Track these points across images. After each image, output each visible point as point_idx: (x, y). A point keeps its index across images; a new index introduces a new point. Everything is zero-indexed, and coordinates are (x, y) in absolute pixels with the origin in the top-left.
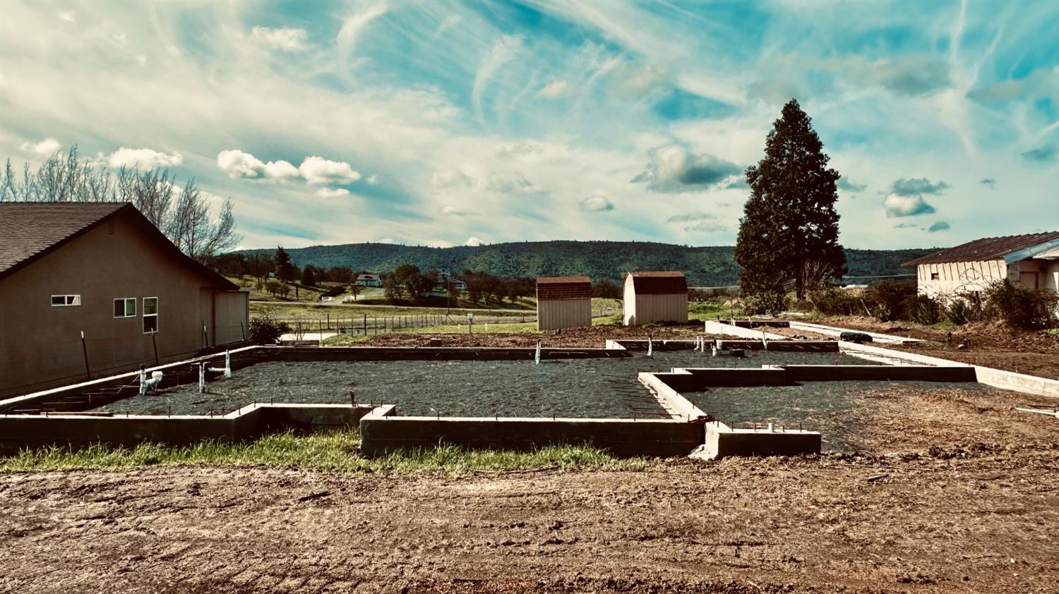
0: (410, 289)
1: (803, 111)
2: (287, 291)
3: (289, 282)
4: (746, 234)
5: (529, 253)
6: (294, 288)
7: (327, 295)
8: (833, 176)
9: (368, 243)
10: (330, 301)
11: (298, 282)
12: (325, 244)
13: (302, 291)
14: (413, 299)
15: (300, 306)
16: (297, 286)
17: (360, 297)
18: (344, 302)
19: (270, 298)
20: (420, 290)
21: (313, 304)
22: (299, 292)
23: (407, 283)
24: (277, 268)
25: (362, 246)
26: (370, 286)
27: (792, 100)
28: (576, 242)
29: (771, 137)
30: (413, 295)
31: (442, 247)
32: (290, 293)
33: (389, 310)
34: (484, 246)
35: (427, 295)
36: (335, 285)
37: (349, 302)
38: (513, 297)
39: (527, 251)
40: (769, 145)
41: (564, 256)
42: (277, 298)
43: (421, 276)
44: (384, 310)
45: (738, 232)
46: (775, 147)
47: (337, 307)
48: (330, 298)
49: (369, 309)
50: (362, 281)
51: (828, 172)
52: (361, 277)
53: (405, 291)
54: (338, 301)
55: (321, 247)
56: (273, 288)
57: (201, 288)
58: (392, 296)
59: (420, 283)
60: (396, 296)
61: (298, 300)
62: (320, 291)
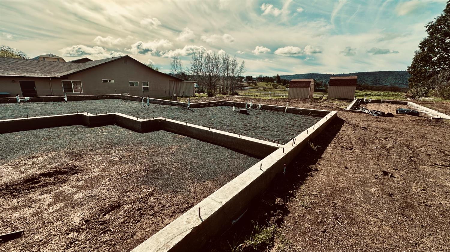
3: (279, 84)
5: (368, 76)
7: (288, 88)
13: (281, 86)
19: (272, 88)
21: (283, 90)
24: (276, 80)
32: (278, 87)
34: (351, 73)
42: (274, 88)
55: (297, 75)
61: (279, 89)
62: (286, 87)
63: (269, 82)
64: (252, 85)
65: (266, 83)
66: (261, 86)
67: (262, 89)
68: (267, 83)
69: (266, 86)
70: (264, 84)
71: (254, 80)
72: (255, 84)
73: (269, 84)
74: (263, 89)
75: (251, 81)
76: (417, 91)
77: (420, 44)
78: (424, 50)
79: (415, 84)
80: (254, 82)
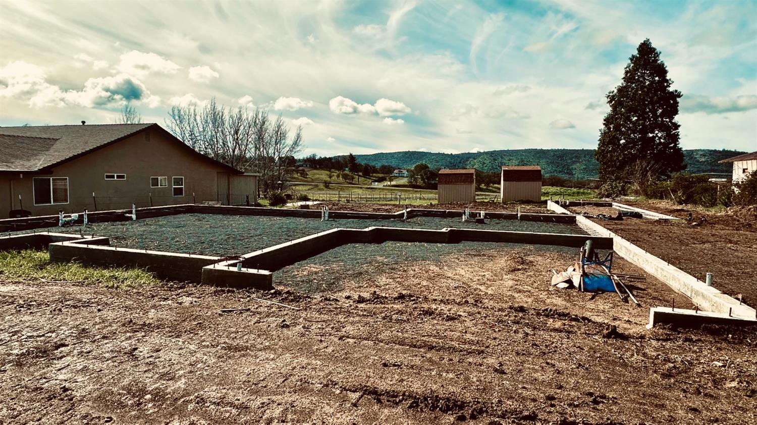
0: (423, 179)
1: (654, 47)
2: (353, 178)
3: (356, 174)
4: (603, 140)
5: (509, 157)
6: (357, 177)
7: (376, 181)
8: (676, 95)
9: (409, 151)
10: (376, 185)
11: (361, 174)
12: (384, 152)
13: (361, 179)
14: (424, 185)
15: (358, 188)
16: (359, 176)
17: (393, 183)
18: (384, 186)
19: (343, 182)
20: (428, 178)
21: (366, 186)
22: (360, 179)
23: (421, 175)
24: (349, 165)
25: (406, 153)
26: (401, 177)
27: (645, 39)
28: (542, 149)
29: (628, 69)
30: (424, 182)
31: (453, 153)
32: (355, 180)
33: (409, 191)
34: (480, 153)
35: (433, 182)
36: (381, 175)
37: (386, 186)
38: (487, 184)
39: (508, 156)
40: (626, 75)
41: (533, 159)
42: (348, 182)
43: (429, 171)
44: (406, 191)
45: (598, 139)
46: (630, 76)
47: (380, 189)
48: (376, 183)
49: (397, 190)
50: (397, 173)
51: (672, 93)
52: (396, 171)
53: (420, 180)
54: (381, 185)
55: (382, 153)
56: (345, 177)
57: (217, 172)
58: (411, 182)
59: (428, 175)
60: (414, 183)
61: (359, 184)
62: (372, 179)
63: (333, 170)
64: (296, 176)
65: (328, 172)
66: (316, 179)
67: (321, 186)
68: (330, 171)
69: (329, 179)
70: (323, 175)
71: (299, 166)
72: (304, 174)
73: (335, 174)
74: (324, 186)
75: (294, 168)
76: (612, 188)
77: (605, 120)
78: (609, 129)
79: (608, 177)
80: (300, 170)
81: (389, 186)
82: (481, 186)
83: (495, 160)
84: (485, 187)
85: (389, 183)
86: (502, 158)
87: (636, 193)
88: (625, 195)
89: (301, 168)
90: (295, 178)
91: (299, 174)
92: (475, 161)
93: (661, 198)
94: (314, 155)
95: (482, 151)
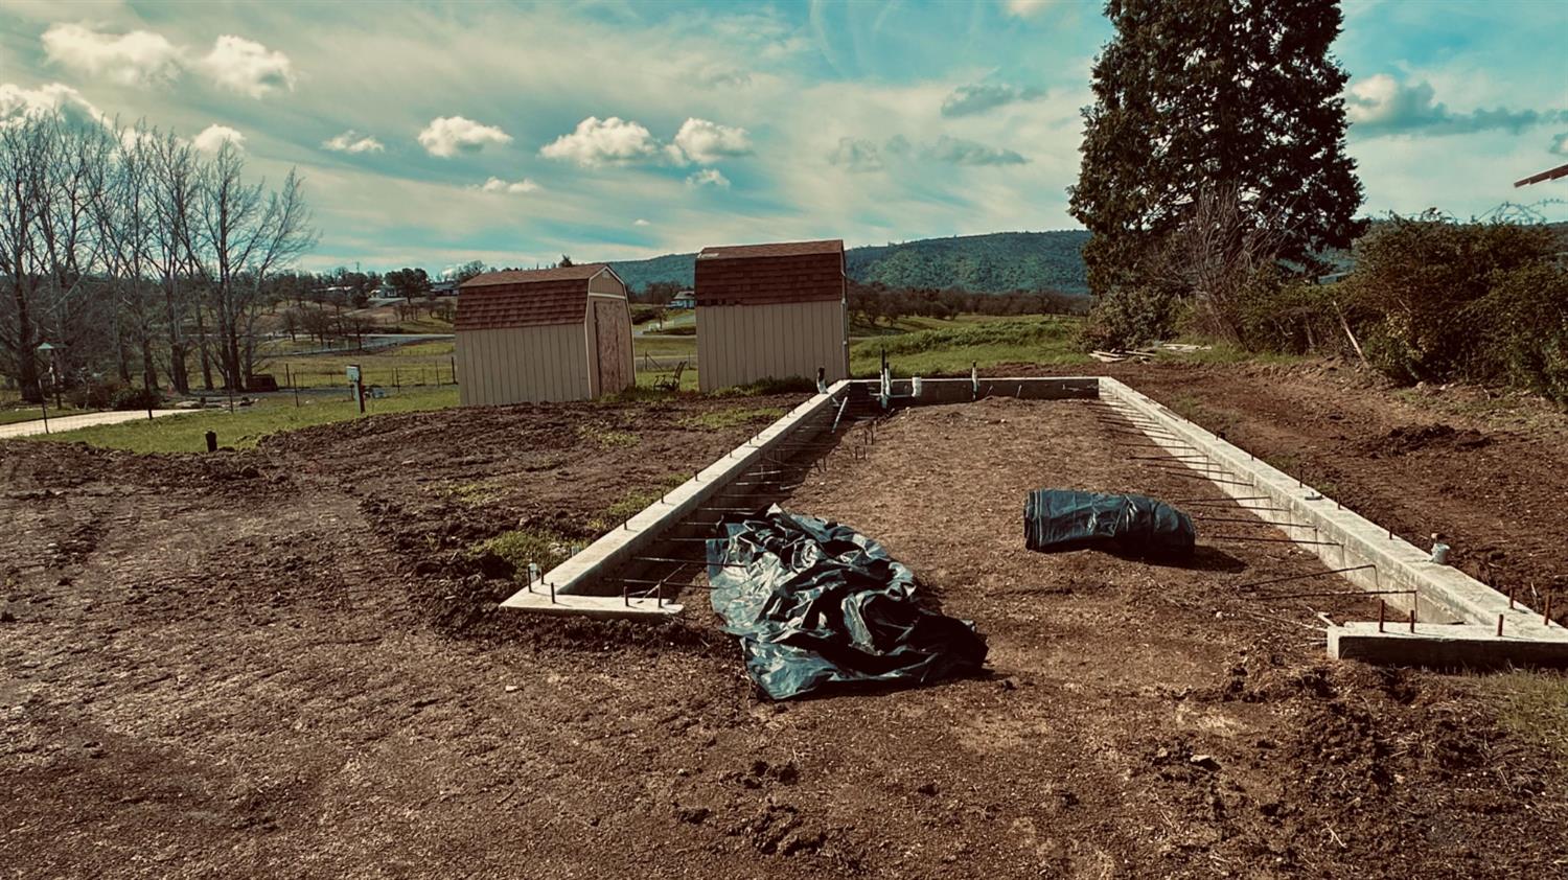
5: (958, 253)
17: (668, 324)
18: (645, 333)
26: (683, 308)
34: (895, 246)
36: (649, 308)
37: (651, 332)
39: (955, 251)
50: (682, 300)
54: (642, 331)
55: (673, 256)
64: (426, 318)
71: (439, 294)
75: (423, 300)
76: (1125, 311)
77: (1097, 74)
78: (1113, 104)
79: (1113, 276)
80: (440, 304)
81: (658, 332)
82: (876, 322)
83: (927, 260)
84: (887, 324)
85: (658, 325)
86: (942, 255)
87: (1205, 328)
88: (1166, 337)
89: (441, 299)
90: (424, 324)
91: (435, 315)
92: (885, 265)
93: (1300, 347)
94: (477, 265)
95: (898, 242)
